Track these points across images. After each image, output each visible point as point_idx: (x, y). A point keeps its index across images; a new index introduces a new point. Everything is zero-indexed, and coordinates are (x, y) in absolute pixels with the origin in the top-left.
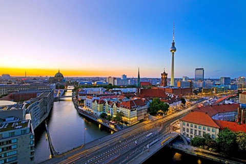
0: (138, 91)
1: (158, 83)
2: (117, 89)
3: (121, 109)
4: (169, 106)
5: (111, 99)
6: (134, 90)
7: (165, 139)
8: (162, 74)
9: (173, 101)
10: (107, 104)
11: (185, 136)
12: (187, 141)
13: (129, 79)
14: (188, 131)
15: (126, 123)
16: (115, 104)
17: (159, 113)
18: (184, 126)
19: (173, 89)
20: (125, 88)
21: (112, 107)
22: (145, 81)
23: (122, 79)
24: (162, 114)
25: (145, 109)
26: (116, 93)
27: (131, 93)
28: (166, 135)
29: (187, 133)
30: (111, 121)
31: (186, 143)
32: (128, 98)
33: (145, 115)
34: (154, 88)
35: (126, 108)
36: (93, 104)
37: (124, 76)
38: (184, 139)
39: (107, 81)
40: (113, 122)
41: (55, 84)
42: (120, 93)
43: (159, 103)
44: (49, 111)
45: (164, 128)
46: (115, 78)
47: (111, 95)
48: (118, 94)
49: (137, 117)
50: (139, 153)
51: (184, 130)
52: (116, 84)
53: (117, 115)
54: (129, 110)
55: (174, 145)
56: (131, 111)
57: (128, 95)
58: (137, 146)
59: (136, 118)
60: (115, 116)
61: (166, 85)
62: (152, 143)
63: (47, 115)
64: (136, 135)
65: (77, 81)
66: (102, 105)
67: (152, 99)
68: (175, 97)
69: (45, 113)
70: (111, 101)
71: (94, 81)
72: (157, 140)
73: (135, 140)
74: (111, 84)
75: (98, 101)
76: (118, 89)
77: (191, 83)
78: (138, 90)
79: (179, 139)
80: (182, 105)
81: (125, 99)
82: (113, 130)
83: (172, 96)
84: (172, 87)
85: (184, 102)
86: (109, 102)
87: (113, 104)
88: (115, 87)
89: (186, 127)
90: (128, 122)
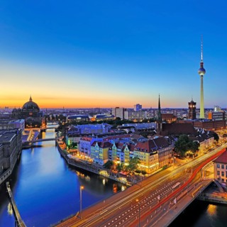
0: (159, 127)
1: (185, 115)
2: (128, 125)
3: (136, 153)
4: (199, 145)
5: (120, 139)
6: (153, 125)
7: (196, 189)
8: (189, 104)
9: (204, 137)
10: (114, 147)
11: (220, 181)
12: (223, 188)
13: (146, 110)
14: (223, 175)
15: (144, 173)
16: (127, 147)
17: (188, 155)
18: (218, 169)
19: (203, 123)
20: (141, 123)
21: (123, 151)
22: (168, 112)
23: (135, 110)
24: (191, 156)
25: (169, 150)
26: (127, 130)
27: (149, 130)
28: (197, 183)
29: (222, 177)
30: (121, 172)
31: (222, 190)
32: (146, 137)
33: (170, 158)
34: (180, 122)
35: (143, 151)
36: (92, 148)
37: (139, 106)
38: (218, 185)
39: (113, 114)
40: (125, 174)
41: (23, 121)
42: (133, 130)
43: (187, 142)
44: (12, 166)
45: (195, 175)
46: (124, 110)
47: (120, 134)
48: (130, 132)
49: (159, 162)
50: (164, 212)
51: (219, 174)
52: (127, 118)
53: (130, 162)
54: (147, 154)
55: (207, 195)
56: (151, 155)
57: (145, 133)
58: (161, 203)
59: (158, 164)
60: (127, 164)
61: (194, 117)
62: (181, 196)
63: (9, 172)
64: (159, 187)
65: (64, 115)
66: (107, 149)
67: (178, 137)
68: (206, 132)
69: (5, 170)
70: (121, 142)
71: (92, 114)
72: (186, 191)
73: (157, 195)
74: (119, 118)
75: (99, 144)
76: (131, 125)
77: (224, 113)
78: (159, 125)
79: (213, 186)
80: (215, 143)
81: (141, 139)
82: (125, 185)
83: (203, 132)
84: (202, 119)
85: (217, 138)
86: (117, 145)
87: (124, 148)
88: (125, 122)
89: (221, 170)
90: (147, 171)
